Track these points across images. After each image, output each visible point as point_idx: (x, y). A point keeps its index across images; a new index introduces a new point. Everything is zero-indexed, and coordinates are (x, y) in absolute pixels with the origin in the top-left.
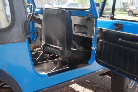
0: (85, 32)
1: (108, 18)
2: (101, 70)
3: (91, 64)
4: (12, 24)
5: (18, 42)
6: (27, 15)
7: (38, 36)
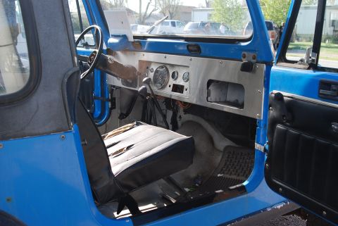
0: (237, 100)
1: (302, 66)
2: (279, 207)
3: (253, 190)
4: (32, 84)
5: (48, 134)
6: (76, 58)
7: (113, 106)
